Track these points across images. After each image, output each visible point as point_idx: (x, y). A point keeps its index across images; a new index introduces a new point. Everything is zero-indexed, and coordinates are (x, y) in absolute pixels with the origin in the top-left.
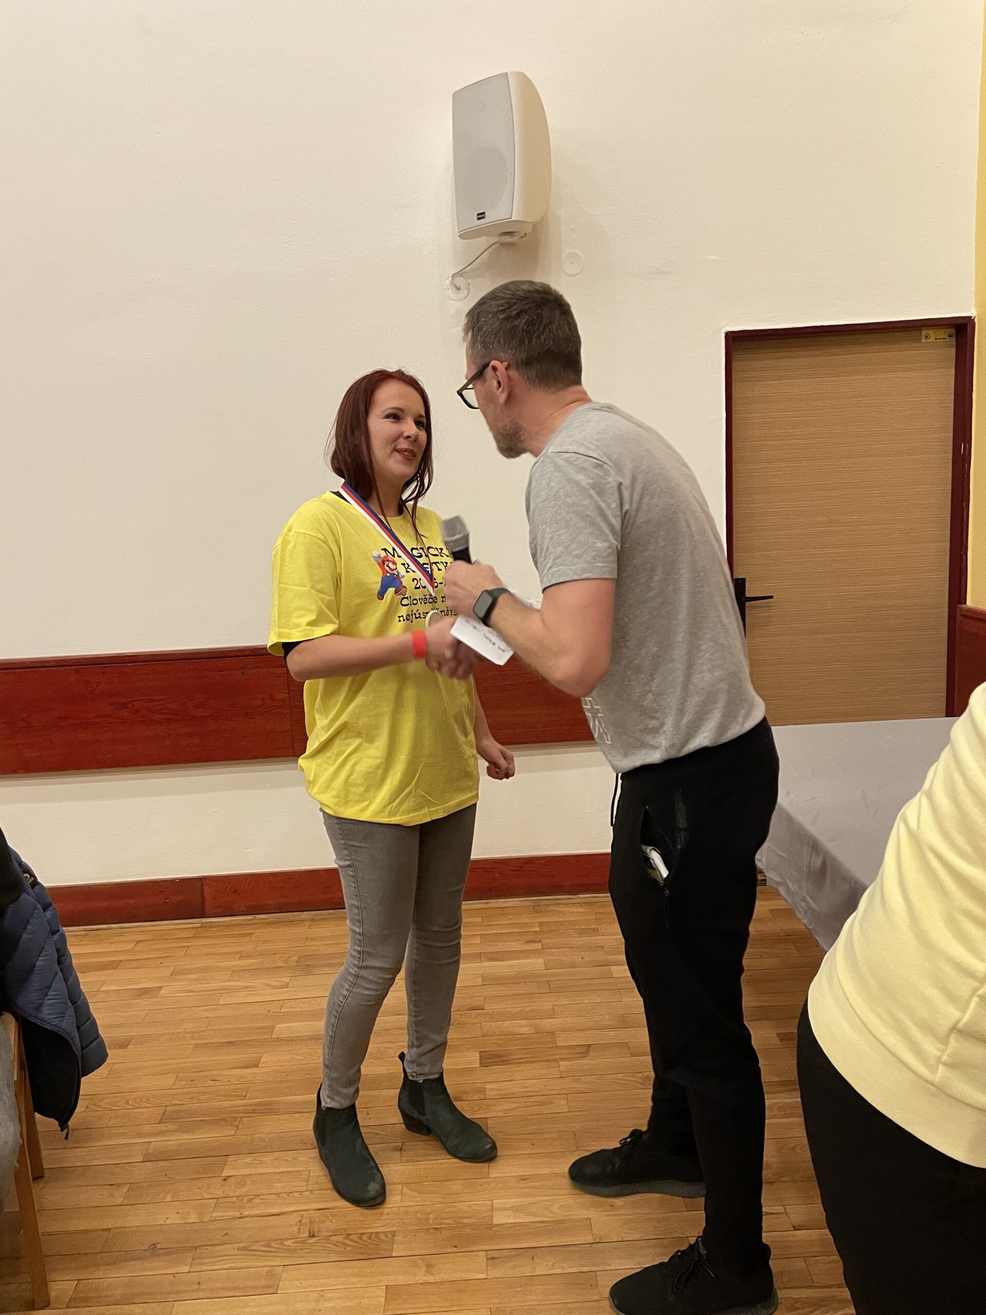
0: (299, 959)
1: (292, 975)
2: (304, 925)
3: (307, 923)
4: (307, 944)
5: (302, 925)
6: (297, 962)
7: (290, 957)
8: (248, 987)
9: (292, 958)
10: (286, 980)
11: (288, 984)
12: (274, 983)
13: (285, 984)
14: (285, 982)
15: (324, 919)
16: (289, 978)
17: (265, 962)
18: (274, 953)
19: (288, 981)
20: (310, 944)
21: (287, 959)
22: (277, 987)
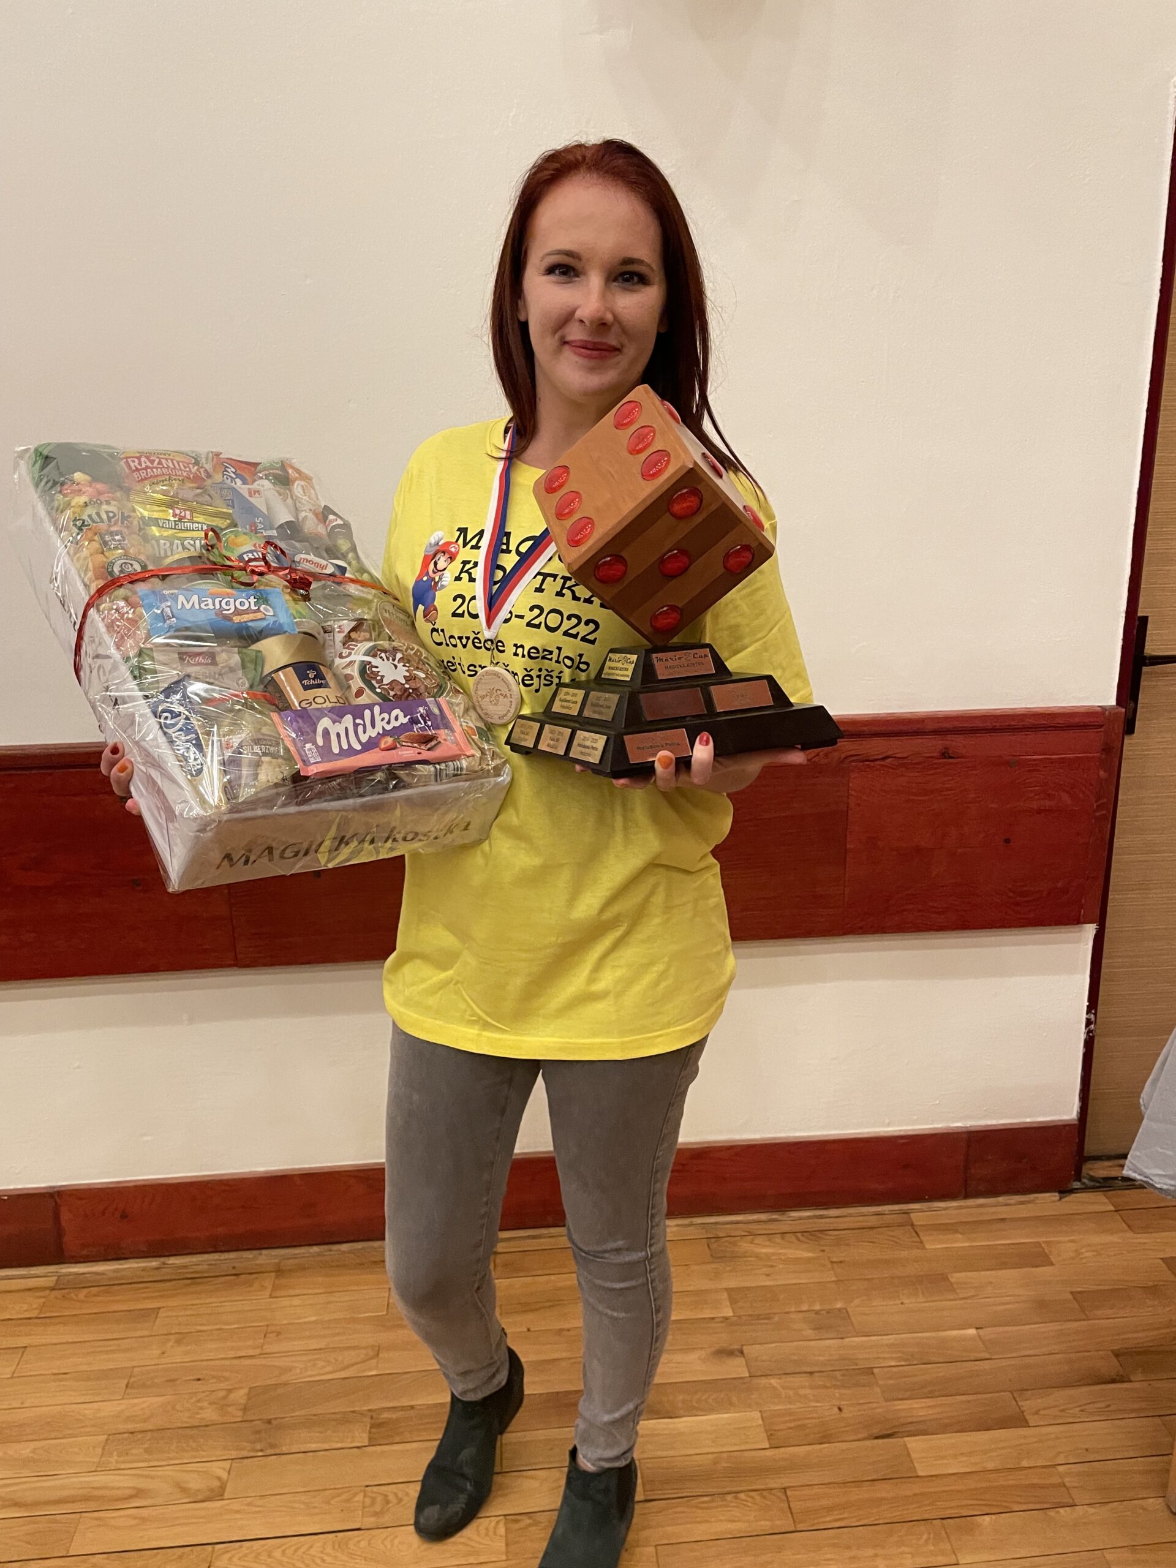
0: (249, 1399)
1: (234, 1454)
2: (263, 1288)
3: (269, 1281)
4: (268, 1348)
5: (256, 1285)
6: (245, 1409)
7: (230, 1391)
8: (139, 1493)
9: (232, 1396)
10: (219, 1469)
11: (223, 1487)
12: (195, 1483)
13: (216, 1484)
14: (219, 1478)
15: (302, 1268)
16: (227, 1464)
17: (178, 1407)
18: (199, 1377)
19: (224, 1475)
20: (275, 1348)
21: (225, 1398)
22: (200, 1497)
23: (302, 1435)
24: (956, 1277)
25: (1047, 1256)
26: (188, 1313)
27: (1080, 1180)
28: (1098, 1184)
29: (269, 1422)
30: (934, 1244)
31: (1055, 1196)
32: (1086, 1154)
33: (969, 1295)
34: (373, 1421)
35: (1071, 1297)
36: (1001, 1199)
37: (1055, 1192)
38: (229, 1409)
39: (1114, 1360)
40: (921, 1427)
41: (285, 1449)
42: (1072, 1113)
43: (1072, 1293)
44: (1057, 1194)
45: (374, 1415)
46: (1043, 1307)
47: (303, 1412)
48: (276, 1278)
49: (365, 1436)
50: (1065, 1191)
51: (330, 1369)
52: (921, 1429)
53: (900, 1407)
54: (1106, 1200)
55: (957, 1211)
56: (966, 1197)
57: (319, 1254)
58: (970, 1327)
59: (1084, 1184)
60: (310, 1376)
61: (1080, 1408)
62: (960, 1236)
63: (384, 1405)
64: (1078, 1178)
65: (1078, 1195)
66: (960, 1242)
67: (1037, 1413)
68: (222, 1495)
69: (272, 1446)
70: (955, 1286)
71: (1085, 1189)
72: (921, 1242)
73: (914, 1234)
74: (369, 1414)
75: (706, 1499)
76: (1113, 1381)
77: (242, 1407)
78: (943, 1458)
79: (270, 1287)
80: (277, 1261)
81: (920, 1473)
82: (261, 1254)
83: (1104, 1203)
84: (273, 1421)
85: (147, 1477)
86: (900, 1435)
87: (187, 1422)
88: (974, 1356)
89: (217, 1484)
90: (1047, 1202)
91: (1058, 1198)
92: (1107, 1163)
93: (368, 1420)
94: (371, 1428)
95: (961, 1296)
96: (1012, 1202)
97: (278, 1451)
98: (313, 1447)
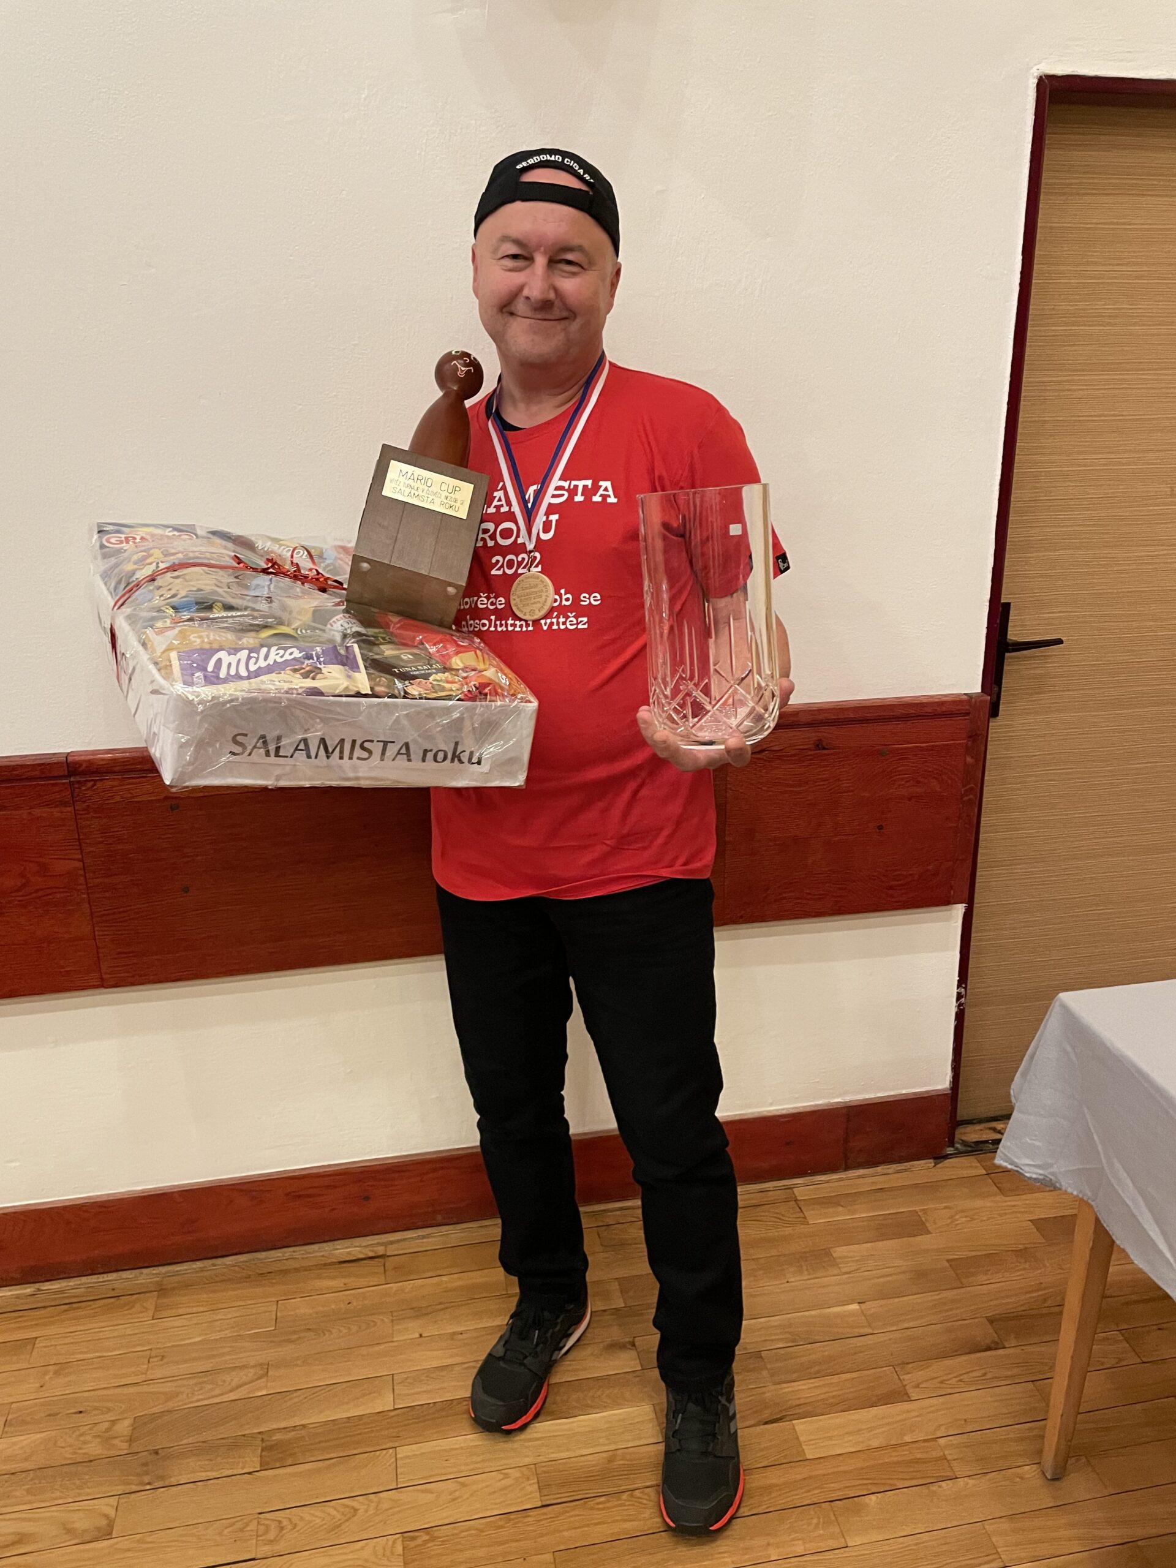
0: (134, 1429)
1: (120, 1489)
2: (147, 1309)
3: (151, 1302)
4: (151, 1374)
5: (138, 1307)
6: (131, 1440)
7: (114, 1422)
9: (116, 1428)
10: (106, 1507)
11: (111, 1525)
12: (82, 1523)
14: (106, 1516)
15: (187, 1285)
16: (113, 1501)
17: (60, 1443)
18: (81, 1410)
19: (112, 1513)
20: (158, 1373)
21: (108, 1430)
22: (88, 1538)
23: (192, 1464)
24: (839, 1251)
25: (923, 1224)
26: (67, 1341)
27: (953, 1146)
28: (970, 1149)
29: (156, 1453)
30: (817, 1218)
31: (930, 1163)
32: (958, 1119)
33: (851, 1269)
34: (264, 1445)
35: (947, 1264)
36: (879, 1169)
37: (930, 1159)
38: (116, 1441)
39: (989, 1326)
40: (809, 1408)
41: (173, 1481)
42: (945, 1083)
43: (948, 1261)
44: (932, 1161)
45: (265, 1437)
46: (921, 1277)
47: (190, 1440)
48: (158, 1297)
49: (257, 1460)
50: (939, 1157)
51: (217, 1391)
52: (808, 1411)
53: (786, 1390)
54: (978, 1165)
55: (836, 1184)
56: (847, 1168)
57: (202, 1270)
58: (852, 1302)
59: (957, 1149)
60: (199, 1401)
61: (958, 1379)
62: (841, 1209)
63: (275, 1426)
64: (952, 1144)
65: (950, 1160)
66: (841, 1215)
67: (918, 1386)
68: (110, 1534)
69: (161, 1478)
70: (838, 1260)
71: (959, 1154)
72: (805, 1218)
73: (798, 1210)
74: (260, 1436)
75: (602, 1499)
76: (989, 1349)
77: (128, 1438)
78: (830, 1438)
79: (152, 1307)
80: (158, 1279)
81: (808, 1457)
82: (142, 1273)
83: (976, 1167)
84: (160, 1452)
85: (30, 1520)
86: (787, 1418)
87: (70, 1458)
88: (857, 1331)
89: (104, 1522)
90: (922, 1170)
91: (933, 1164)
92: (978, 1127)
93: (259, 1442)
94: (262, 1450)
95: (843, 1270)
96: (890, 1171)
97: (167, 1484)
98: (203, 1475)
